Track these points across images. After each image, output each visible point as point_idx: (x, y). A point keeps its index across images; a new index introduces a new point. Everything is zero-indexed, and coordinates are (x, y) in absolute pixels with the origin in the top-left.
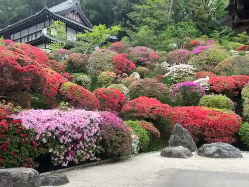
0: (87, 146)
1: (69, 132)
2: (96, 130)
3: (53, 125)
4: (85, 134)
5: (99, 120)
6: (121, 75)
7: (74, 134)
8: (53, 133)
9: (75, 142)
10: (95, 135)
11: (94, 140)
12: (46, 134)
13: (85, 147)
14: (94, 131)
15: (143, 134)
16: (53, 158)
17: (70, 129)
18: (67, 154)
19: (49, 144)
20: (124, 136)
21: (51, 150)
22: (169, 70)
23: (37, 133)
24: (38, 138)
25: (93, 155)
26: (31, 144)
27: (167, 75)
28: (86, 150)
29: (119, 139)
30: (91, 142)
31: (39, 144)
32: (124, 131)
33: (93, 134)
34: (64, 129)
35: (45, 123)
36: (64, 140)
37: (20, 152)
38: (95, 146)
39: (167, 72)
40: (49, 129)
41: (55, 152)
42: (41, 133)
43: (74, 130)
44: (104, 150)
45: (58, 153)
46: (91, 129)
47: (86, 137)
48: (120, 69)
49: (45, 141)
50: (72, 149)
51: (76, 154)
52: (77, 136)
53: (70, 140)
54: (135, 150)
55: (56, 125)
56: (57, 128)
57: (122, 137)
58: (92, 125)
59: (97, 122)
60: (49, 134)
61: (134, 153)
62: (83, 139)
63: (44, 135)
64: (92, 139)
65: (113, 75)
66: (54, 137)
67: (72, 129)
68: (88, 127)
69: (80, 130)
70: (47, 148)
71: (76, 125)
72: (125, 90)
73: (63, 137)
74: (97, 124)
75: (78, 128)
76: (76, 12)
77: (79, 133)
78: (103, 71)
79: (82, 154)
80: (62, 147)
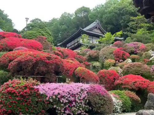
0: (78, 105)
1: (67, 96)
2: (84, 96)
3: (57, 92)
4: (77, 98)
5: (87, 90)
6: (119, 61)
7: (69, 97)
8: (56, 96)
9: (71, 102)
10: (84, 99)
11: (83, 102)
12: (52, 97)
13: (77, 106)
14: (83, 96)
15: (126, 100)
16: (57, 111)
17: (67, 94)
18: (65, 109)
19: (54, 103)
20: (105, 100)
21: (55, 106)
22: (153, 56)
23: (47, 96)
24: (47, 99)
25: (83, 111)
26: (43, 102)
27: (151, 59)
28: (78, 107)
29: (102, 102)
30: (81, 103)
31: (48, 102)
32: (105, 97)
33: (82, 98)
34: (63, 95)
35: (52, 90)
36: (63, 101)
37: (37, 106)
38: (84, 105)
39: (151, 57)
40: (54, 94)
41: (57, 108)
42: (49, 96)
43: (69, 95)
44: (91, 108)
45: (59, 108)
46: (81, 95)
47: (77, 100)
48: (118, 57)
49: (51, 100)
50: (69, 106)
51: (71, 110)
52: (71, 99)
53: (67, 101)
54: (119, 110)
55: (58, 92)
56: (59, 94)
57: (104, 101)
58: (82, 92)
59: (86, 90)
60: (54, 97)
61: (118, 112)
62: (75, 101)
63: (51, 97)
64: (82, 101)
65: (113, 61)
66: (57, 99)
67: (68, 95)
68: (79, 93)
69: (74, 95)
70: (53, 105)
71: (70, 92)
72: (120, 70)
73: (63, 99)
74: (85, 92)
75: (73, 94)
76: (98, 28)
77: (73, 97)
78: (107, 59)
79: (75, 110)
80: (62, 105)
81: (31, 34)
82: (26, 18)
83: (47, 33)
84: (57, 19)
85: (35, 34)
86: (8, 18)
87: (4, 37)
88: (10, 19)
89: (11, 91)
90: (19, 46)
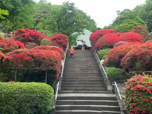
81: (122, 27)
82: (117, 12)
83: (140, 22)
84: (141, 5)
85: (127, 26)
86: (91, 19)
87: (102, 35)
88: (93, 20)
89: (142, 88)
90: (118, 41)
